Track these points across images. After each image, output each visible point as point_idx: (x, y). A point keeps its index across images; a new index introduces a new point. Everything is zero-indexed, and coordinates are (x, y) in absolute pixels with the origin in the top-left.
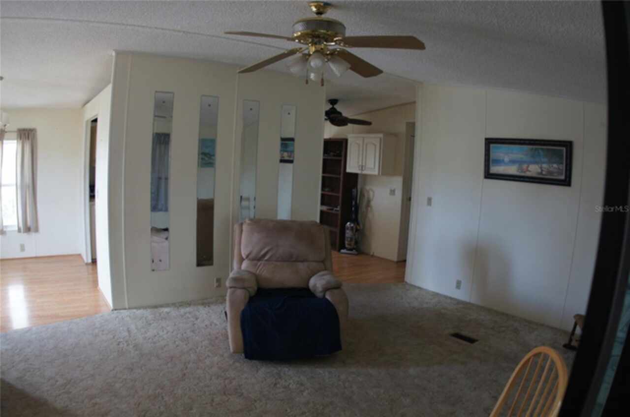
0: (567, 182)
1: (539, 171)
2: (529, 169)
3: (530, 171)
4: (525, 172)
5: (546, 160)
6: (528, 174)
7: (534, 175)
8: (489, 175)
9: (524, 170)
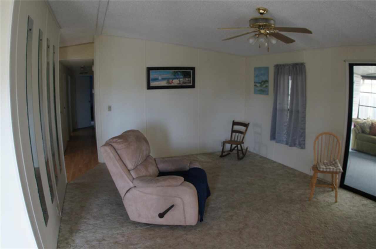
0: (193, 86)
1: (179, 82)
2: (173, 82)
3: (173, 83)
4: (171, 84)
5: (182, 77)
6: (173, 85)
7: (176, 84)
8: (149, 87)
9: (171, 83)
